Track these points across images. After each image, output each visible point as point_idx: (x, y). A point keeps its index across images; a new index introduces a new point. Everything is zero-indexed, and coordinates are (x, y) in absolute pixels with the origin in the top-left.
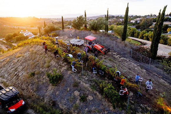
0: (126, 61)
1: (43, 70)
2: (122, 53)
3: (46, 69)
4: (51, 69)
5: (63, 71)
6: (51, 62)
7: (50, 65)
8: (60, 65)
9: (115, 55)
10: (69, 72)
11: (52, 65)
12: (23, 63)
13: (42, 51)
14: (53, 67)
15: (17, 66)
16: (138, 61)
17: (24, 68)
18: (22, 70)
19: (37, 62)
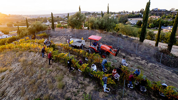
0: (156, 67)
1: (54, 93)
2: (146, 57)
3: (60, 91)
4: (69, 91)
5: (90, 93)
6: (64, 79)
7: (65, 84)
8: (82, 84)
9: (139, 60)
10: (101, 94)
11: (68, 84)
12: (13, 81)
13: (41, 61)
14: (70, 88)
15: (4, 88)
16: (169, 66)
17: (19, 90)
18: (15, 94)
19: (38, 79)
